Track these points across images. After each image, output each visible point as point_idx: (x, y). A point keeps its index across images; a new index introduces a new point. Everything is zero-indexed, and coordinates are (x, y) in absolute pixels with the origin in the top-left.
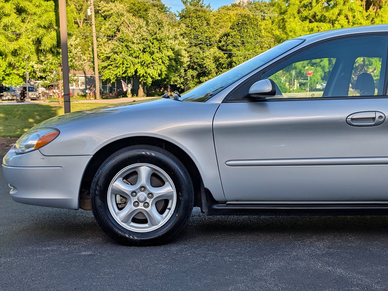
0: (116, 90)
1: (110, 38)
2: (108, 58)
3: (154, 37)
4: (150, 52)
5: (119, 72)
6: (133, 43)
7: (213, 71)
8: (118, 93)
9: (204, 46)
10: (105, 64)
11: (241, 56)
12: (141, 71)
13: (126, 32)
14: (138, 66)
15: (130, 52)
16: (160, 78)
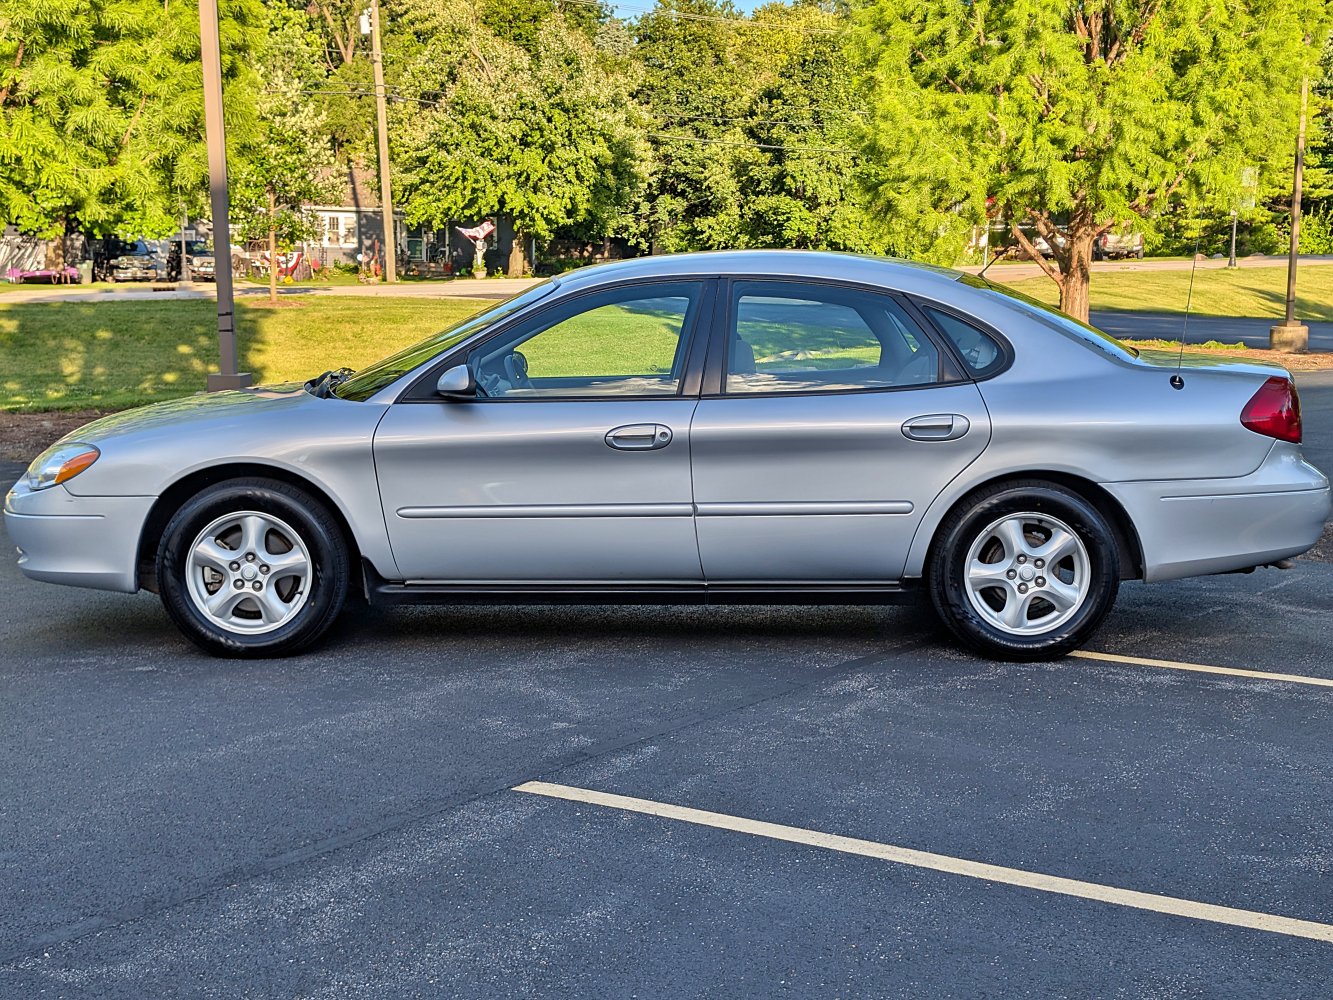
0: (447, 253)
1: (428, 100)
2: (423, 161)
3: (556, 99)
4: (542, 146)
5: (455, 200)
6: (494, 118)
7: (731, 200)
8: (452, 261)
9: (706, 126)
10: (412, 178)
11: (809, 158)
12: (516, 202)
13: (475, 86)
14: (510, 186)
15: (486, 144)
16: (570, 221)
